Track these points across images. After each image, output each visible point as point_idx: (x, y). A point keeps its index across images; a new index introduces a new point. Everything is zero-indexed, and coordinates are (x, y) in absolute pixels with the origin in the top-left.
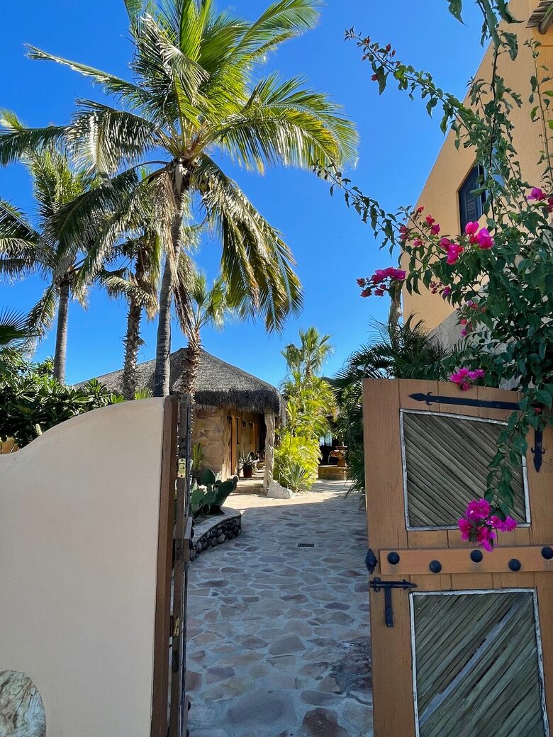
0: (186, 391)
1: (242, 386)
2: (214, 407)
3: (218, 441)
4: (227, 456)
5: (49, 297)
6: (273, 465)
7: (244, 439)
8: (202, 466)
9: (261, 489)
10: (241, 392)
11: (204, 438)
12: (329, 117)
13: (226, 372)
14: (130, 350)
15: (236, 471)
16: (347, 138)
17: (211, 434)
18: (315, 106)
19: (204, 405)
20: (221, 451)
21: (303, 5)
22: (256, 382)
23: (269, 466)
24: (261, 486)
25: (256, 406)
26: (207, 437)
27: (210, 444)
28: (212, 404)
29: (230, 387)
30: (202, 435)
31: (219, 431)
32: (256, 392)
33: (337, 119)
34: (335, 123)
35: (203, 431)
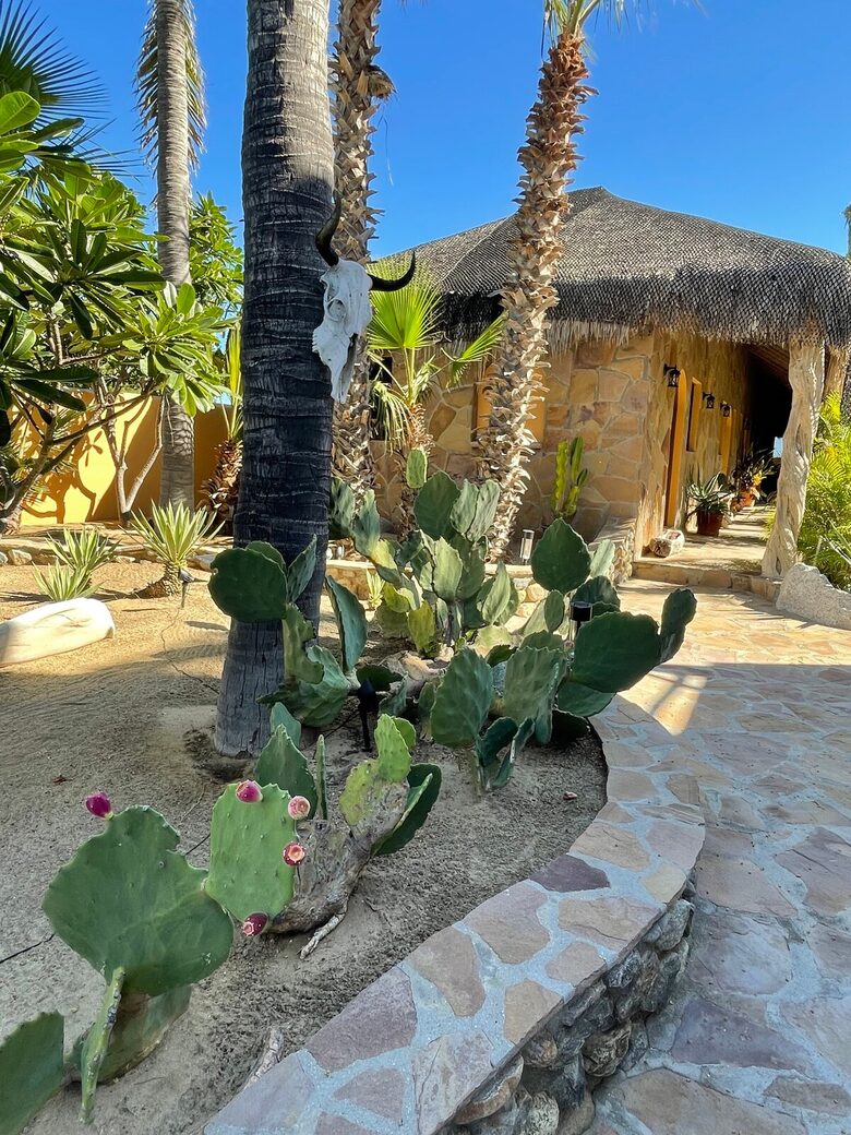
0: (527, 258)
2: (626, 330)
3: (632, 433)
4: (656, 479)
6: (801, 511)
7: (704, 441)
8: (580, 502)
9: (754, 581)
10: (716, 277)
11: (591, 424)
14: (346, 114)
15: (678, 516)
17: (612, 413)
19: (595, 325)
20: (638, 464)
22: (771, 245)
23: (787, 513)
24: (753, 570)
25: (766, 321)
26: (601, 422)
27: (606, 443)
28: (621, 319)
30: (586, 415)
31: (637, 406)
35: (589, 406)
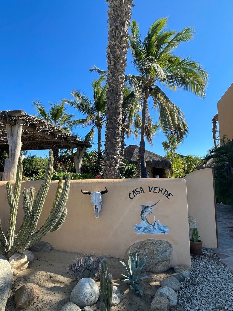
1: (156, 159)
5: (92, 131)
12: (198, 70)
13: (149, 154)
16: (204, 76)
18: (193, 66)
21: (189, 33)
29: (152, 159)
32: (162, 161)
33: (201, 71)
34: (200, 72)
